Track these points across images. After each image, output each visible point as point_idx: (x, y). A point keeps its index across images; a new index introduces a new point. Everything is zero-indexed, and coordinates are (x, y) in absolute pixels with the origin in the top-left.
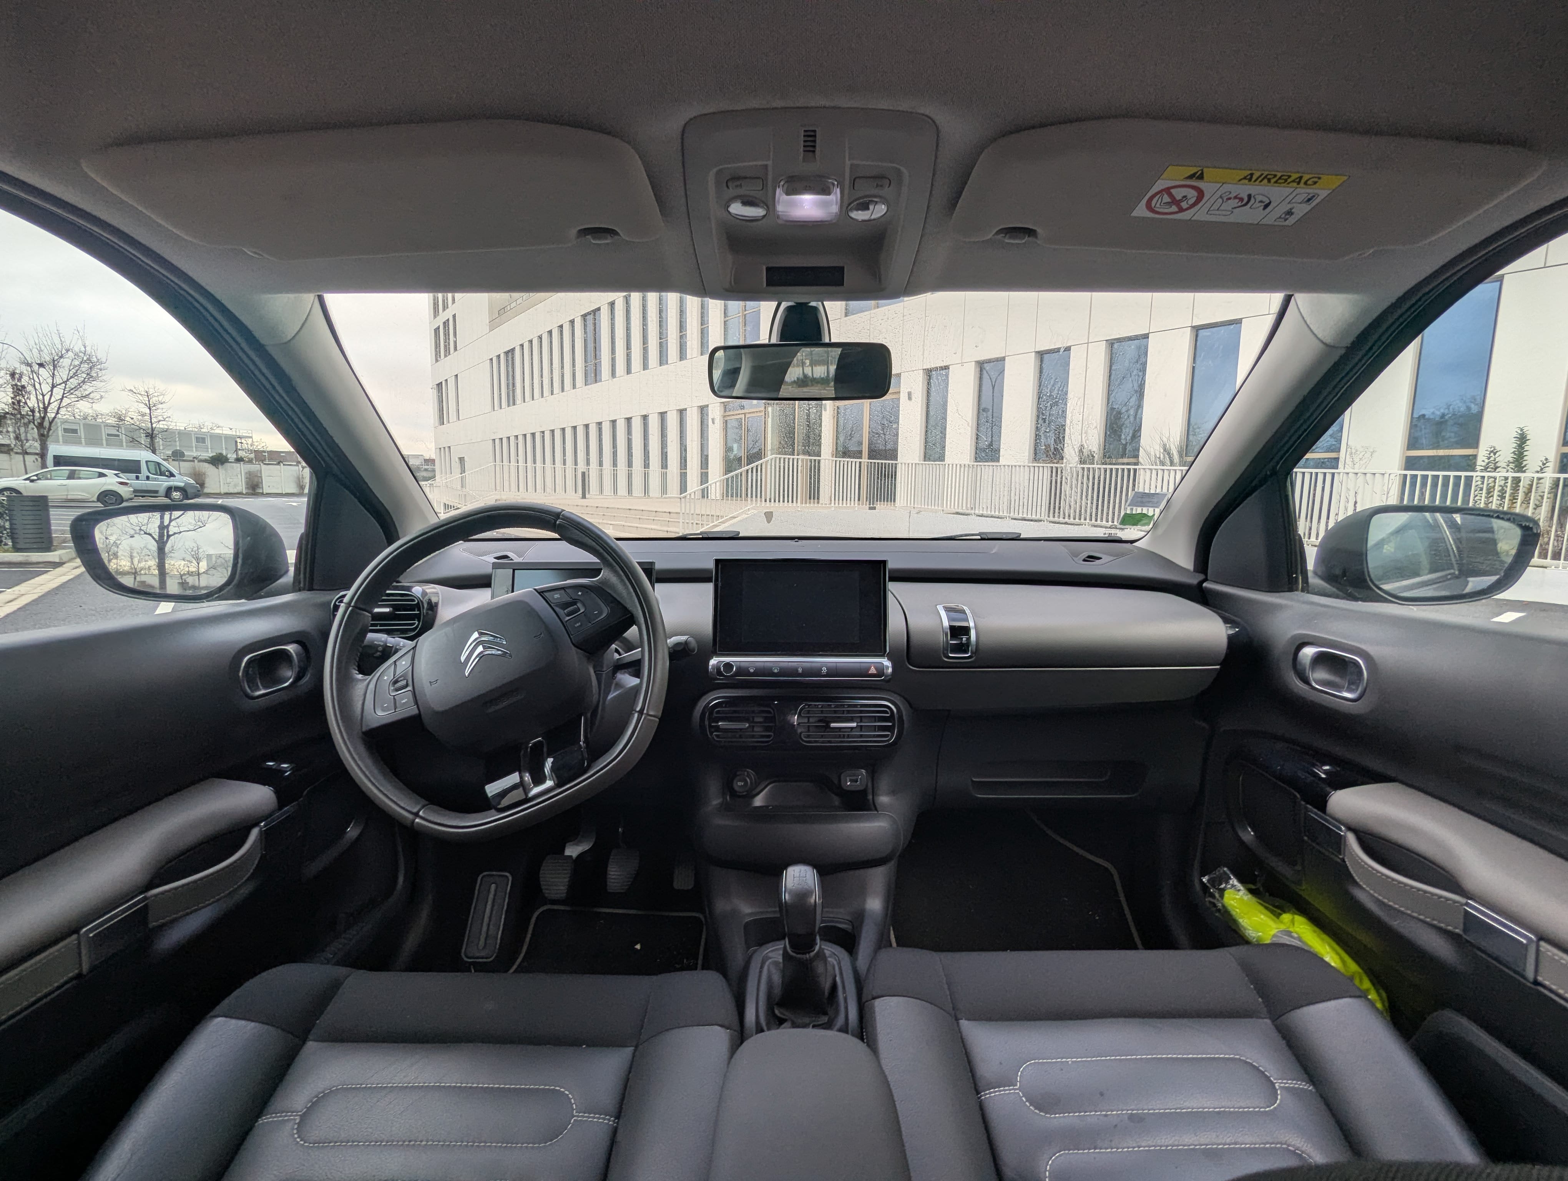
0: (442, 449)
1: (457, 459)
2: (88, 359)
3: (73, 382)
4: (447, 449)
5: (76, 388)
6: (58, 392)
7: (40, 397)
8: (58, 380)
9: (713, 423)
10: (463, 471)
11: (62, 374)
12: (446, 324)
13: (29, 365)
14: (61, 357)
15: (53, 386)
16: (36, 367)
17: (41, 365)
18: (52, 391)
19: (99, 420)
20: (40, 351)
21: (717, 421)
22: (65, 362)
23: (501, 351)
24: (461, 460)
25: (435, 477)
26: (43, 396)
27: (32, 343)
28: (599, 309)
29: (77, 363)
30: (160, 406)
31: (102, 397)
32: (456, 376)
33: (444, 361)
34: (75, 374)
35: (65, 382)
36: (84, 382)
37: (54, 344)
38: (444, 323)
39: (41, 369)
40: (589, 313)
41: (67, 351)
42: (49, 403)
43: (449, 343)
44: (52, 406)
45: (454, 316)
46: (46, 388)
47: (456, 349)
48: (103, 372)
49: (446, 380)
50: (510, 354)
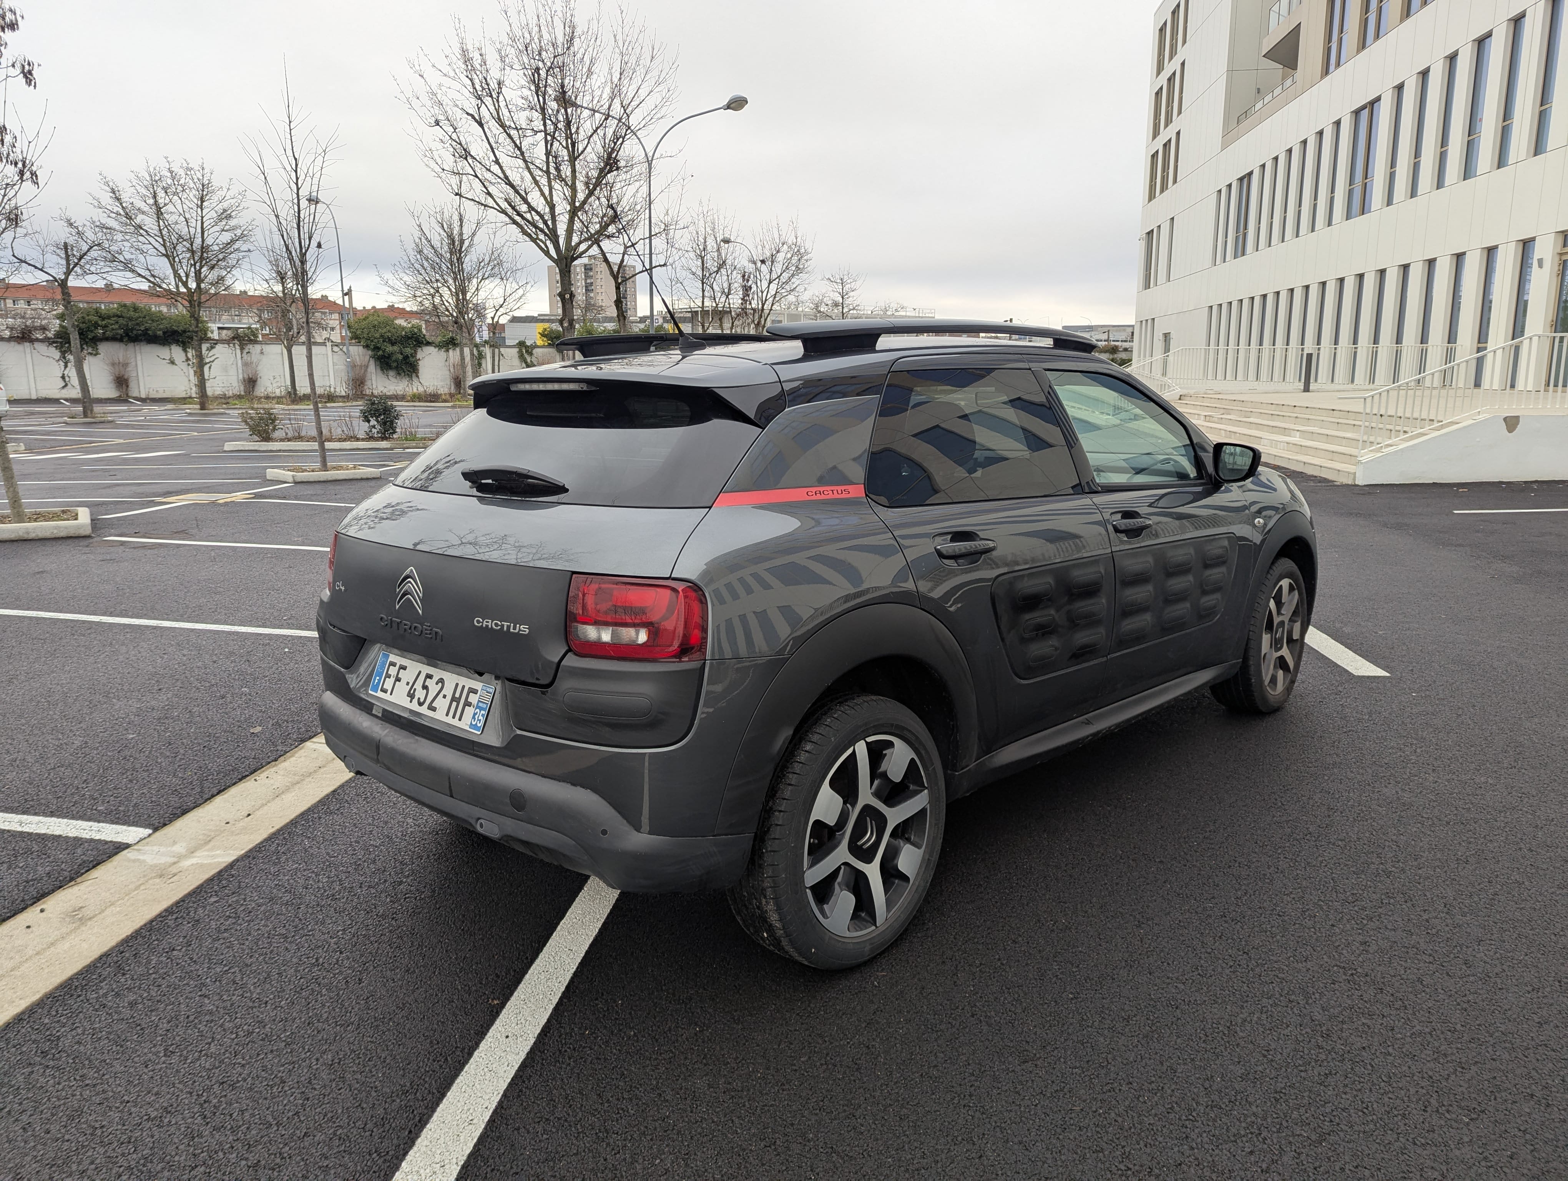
0: (1144, 322)
1: (1161, 335)
2: (798, 251)
3: (786, 276)
4: (1149, 322)
5: (786, 283)
6: (773, 287)
7: (760, 294)
8: (774, 276)
9: (1540, 265)
10: (1167, 349)
11: (778, 268)
12: (1167, 145)
13: (755, 263)
14: (778, 252)
15: (770, 282)
16: (759, 264)
17: (763, 262)
18: (769, 287)
19: (800, 309)
20: (763, 247)
21: (1547, 265)
22: (780, 257)
23: (1233, 179)
24: (1167, 336)
25: (1130, 360)
26: (762, 292)
27: (758, 240)
28: (1378, 99)
29: (789, 256)
30: (851, 294)
31: (805, 289)
32: (1173, 219)
33: (1159, 198)
34: (787, 268)
35: (779, 277)
36: (793, 275)
37: (774, 239)
38: (1165, 145)
39: (763, 265)
40: (1363, 108)
41: (783, 244)
42: (766, 300)
43: (1168, 173)
44: (767, 302)
45: (1178, 133)
46: (765, 284)
47: (1175, 181)
48: (809, 263)
49: (1159, 227)
50: (1246, 180)
